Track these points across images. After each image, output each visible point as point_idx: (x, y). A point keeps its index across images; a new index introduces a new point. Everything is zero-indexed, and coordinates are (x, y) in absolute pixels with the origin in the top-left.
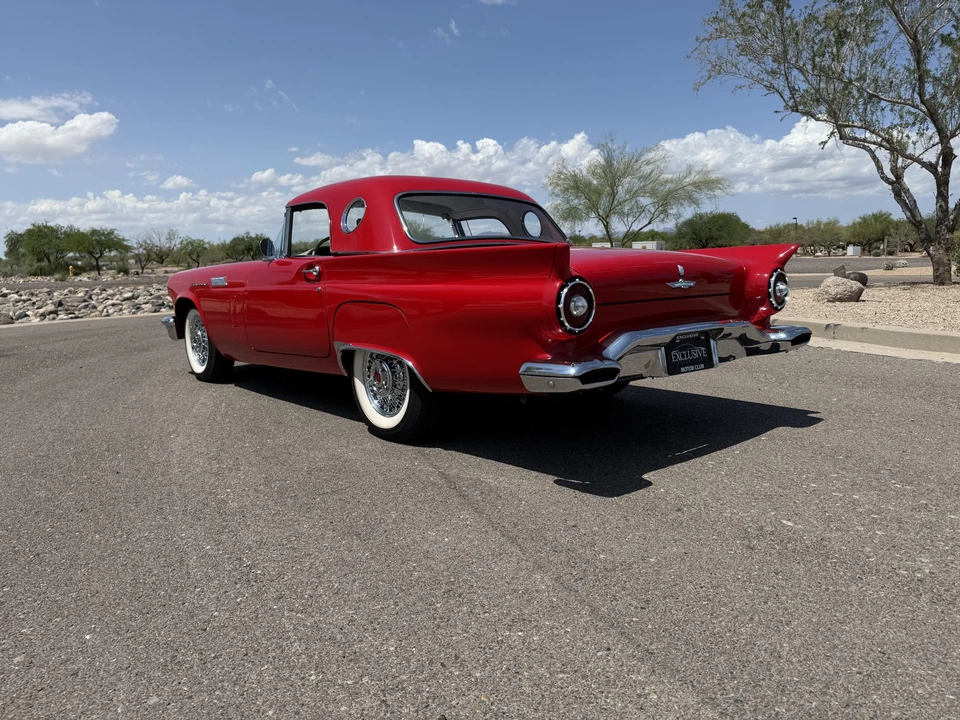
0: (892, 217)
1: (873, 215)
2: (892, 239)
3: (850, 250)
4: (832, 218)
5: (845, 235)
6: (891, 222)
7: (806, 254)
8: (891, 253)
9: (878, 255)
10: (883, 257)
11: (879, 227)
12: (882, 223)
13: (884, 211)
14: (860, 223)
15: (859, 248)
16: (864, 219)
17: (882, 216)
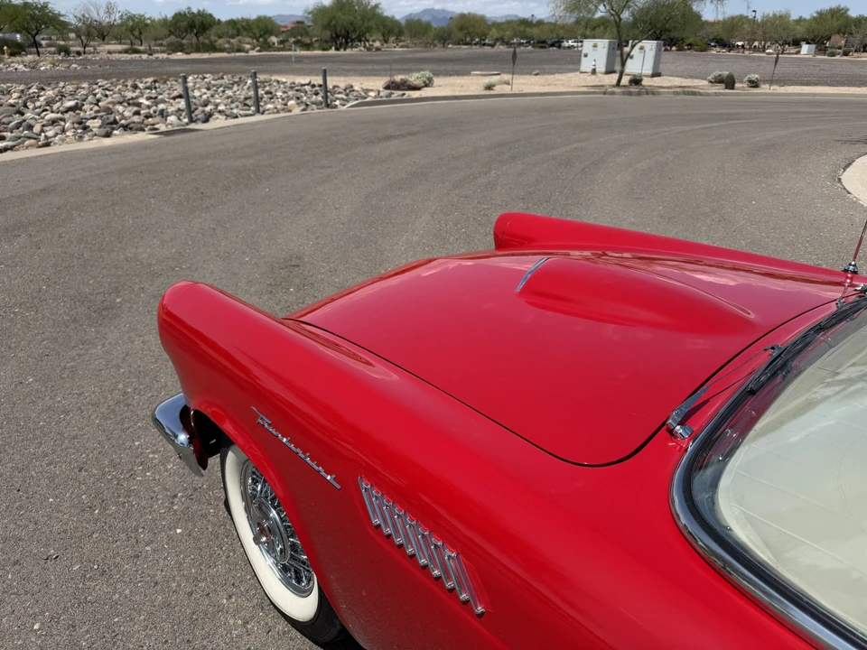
0: (849, 13)
1: (831, 10)
2: (851, 38)
3: (805, 48)
4: (783, 12)
5: (800, 31)
6: (848, 18)
7: (756, 49)
8: (846, 54)
9: (833, 55)
10: (838, 57)
11: (835, 24)
12: (838, 20)
13: (842, 6)
14: (815, 19)
15: (814, 46)
16: (821, 14)
17: (840, 10)
